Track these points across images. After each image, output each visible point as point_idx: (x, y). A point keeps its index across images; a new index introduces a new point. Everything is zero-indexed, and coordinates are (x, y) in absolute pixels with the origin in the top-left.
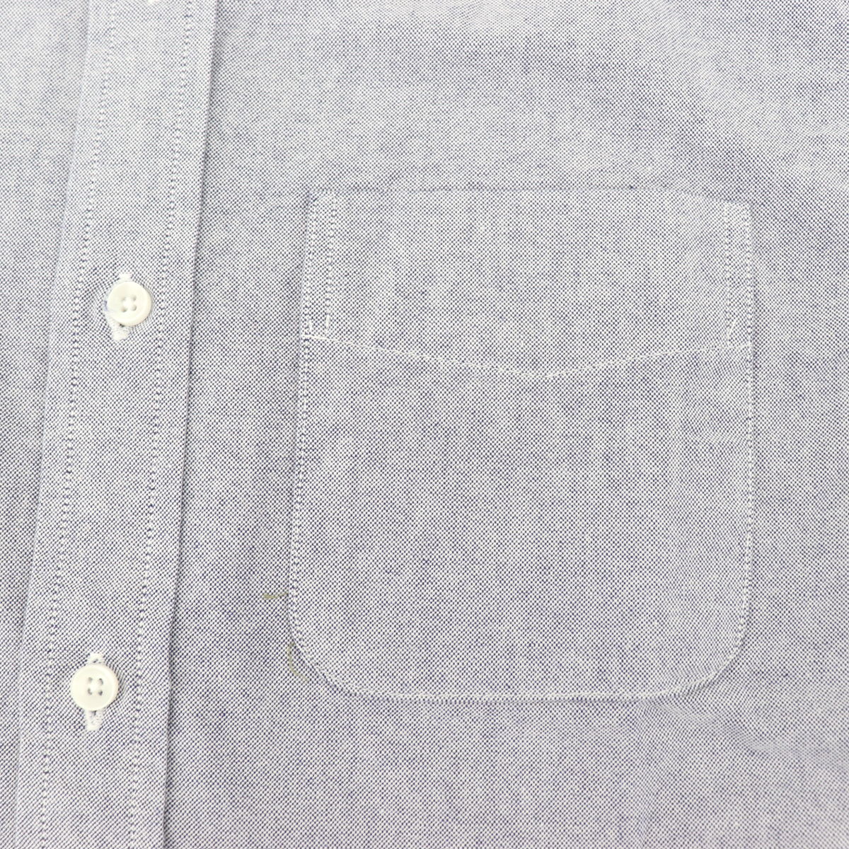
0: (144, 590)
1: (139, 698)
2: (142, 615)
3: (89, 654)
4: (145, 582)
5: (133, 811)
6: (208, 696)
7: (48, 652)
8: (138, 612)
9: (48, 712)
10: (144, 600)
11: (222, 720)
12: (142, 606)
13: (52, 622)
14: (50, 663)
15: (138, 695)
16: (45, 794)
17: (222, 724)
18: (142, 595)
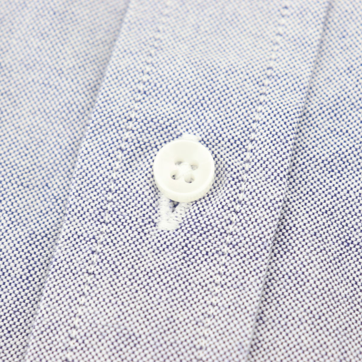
0: (269, 72)
1: (241, 196)
2: (262, 98)
3: (181, 134)
4: (272, 64)
5: (203, 342)
6: (332, 214)
7: (128, 121)
8: (258, 94)
9: (110, 197)
10: (267, 82)
11: (345, 250)
12: (264, 90)
13: (141, 87)
14: (127, 135)
15: (240, 192)
16: (83, 300)
17: (344, 256)
18: (265, 76)
